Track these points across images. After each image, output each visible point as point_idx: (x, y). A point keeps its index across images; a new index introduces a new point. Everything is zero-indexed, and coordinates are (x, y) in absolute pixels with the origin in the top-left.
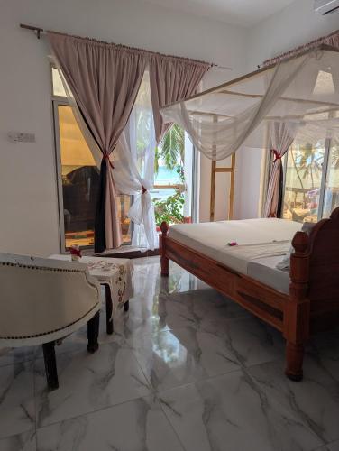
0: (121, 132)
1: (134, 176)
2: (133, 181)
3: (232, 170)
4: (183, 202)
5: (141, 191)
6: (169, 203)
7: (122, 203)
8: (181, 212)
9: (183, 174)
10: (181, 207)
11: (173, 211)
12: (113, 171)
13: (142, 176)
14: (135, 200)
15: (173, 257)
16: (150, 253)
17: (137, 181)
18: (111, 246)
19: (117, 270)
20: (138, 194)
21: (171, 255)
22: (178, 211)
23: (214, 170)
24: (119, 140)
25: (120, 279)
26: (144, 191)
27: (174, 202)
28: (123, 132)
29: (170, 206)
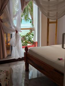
0: (5, 6)
1: (12, 25)
2: (11, 28)
3: (56, 22)
4: (33, 35)
5: (15, 32)
6: (27, 36)
7: (7, 36)
8: (32, 39)
9: (33, 23)
10: (32, 37)
11: (29, 39)
12: (2, 24)
13: (16, 25)
14: (13, 36)
15: (31, 63)
16: (20, 60)
17: (13, 27)
18: (2, 57)
19: (5, 74)
20: (14, 33)
21: (30, 62)
22: (31, 39)
23: (48, 23)
24: (5, 9)
25: (6, 78)
26: (17, 32)
27: (29, 35)
28: (7, 6)
29: (27, 37)
